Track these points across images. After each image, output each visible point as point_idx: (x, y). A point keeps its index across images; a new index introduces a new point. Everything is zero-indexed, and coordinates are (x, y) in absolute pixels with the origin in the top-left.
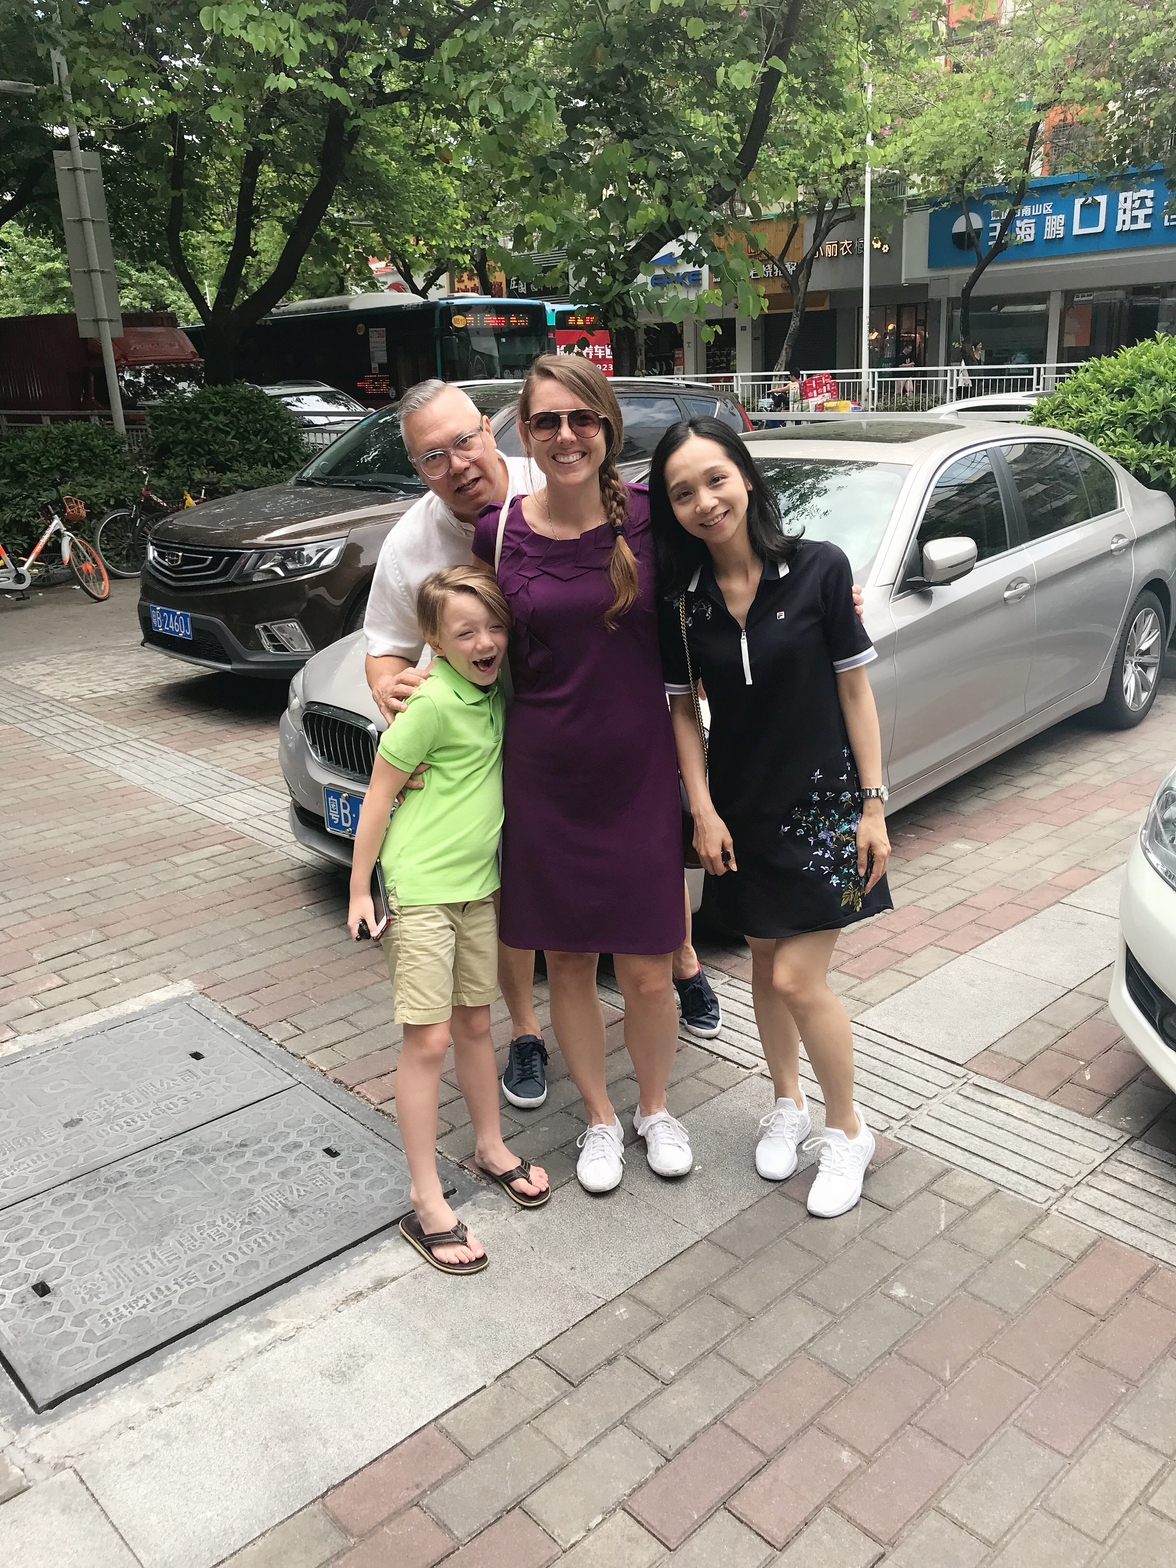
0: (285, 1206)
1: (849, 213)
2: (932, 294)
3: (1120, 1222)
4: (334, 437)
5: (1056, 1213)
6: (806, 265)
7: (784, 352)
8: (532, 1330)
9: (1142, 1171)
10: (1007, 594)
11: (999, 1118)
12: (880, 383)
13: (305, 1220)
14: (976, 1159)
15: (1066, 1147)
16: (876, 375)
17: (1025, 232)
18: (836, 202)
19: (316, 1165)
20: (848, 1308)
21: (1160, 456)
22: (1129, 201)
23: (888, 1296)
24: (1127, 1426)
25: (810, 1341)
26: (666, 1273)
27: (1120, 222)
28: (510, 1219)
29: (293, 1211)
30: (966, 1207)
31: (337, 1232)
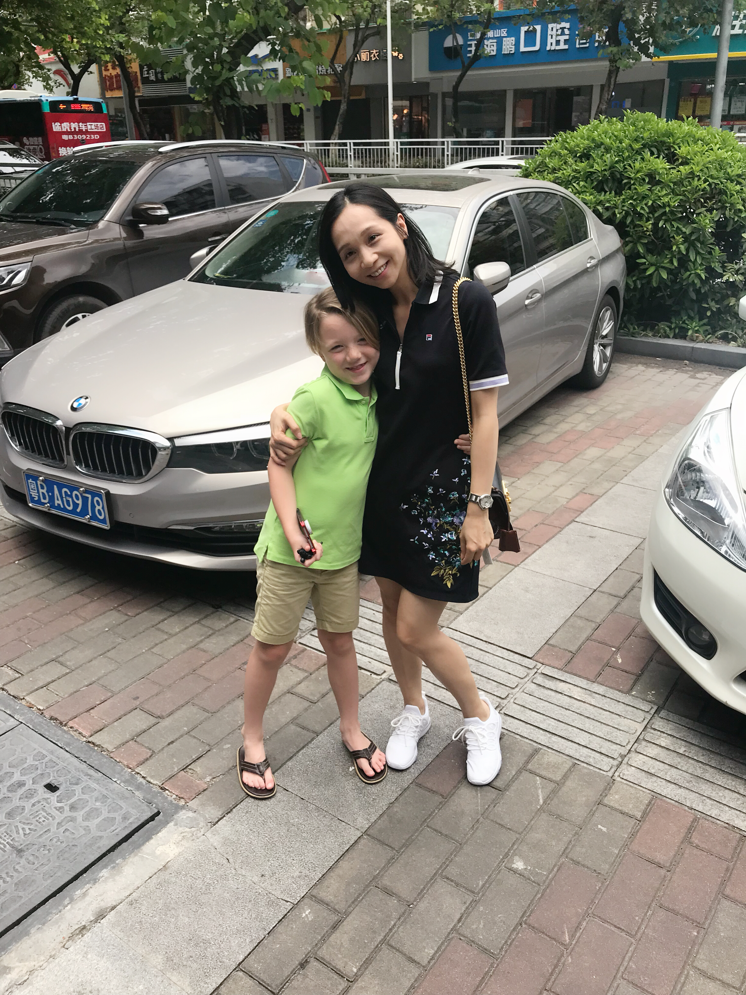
0: (13, 847)
1: (376, 30)
2: (432, 90)
3: (664, 781)
4: (19, 182)
5: (619, 779)
6: (350, 65)
7: (337, 127)
8: (234, 943)
9: (671, 735)
10: (527, 302)
11: (565, 701)
12: (401, 149)
13: (31, 858)
14: (554, 738)
15: (616, 721)
16: (399, 144)
17: (490, 48)
18: (367, 22)
19: (39, 802)
20: (483, 885)
21: (609, 201)
22: (555, 30)
23: (511, 869)
24: (704, 965)
25: (459, 920)
26: (338, 871)
27: (549, 44)
28: (208, 834)
29: (20, 851)
30: (555, 782)
31: (59, 867)
